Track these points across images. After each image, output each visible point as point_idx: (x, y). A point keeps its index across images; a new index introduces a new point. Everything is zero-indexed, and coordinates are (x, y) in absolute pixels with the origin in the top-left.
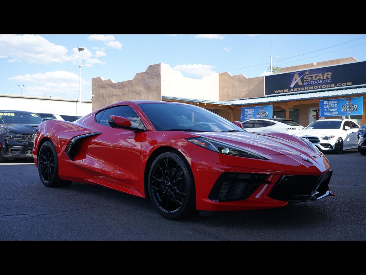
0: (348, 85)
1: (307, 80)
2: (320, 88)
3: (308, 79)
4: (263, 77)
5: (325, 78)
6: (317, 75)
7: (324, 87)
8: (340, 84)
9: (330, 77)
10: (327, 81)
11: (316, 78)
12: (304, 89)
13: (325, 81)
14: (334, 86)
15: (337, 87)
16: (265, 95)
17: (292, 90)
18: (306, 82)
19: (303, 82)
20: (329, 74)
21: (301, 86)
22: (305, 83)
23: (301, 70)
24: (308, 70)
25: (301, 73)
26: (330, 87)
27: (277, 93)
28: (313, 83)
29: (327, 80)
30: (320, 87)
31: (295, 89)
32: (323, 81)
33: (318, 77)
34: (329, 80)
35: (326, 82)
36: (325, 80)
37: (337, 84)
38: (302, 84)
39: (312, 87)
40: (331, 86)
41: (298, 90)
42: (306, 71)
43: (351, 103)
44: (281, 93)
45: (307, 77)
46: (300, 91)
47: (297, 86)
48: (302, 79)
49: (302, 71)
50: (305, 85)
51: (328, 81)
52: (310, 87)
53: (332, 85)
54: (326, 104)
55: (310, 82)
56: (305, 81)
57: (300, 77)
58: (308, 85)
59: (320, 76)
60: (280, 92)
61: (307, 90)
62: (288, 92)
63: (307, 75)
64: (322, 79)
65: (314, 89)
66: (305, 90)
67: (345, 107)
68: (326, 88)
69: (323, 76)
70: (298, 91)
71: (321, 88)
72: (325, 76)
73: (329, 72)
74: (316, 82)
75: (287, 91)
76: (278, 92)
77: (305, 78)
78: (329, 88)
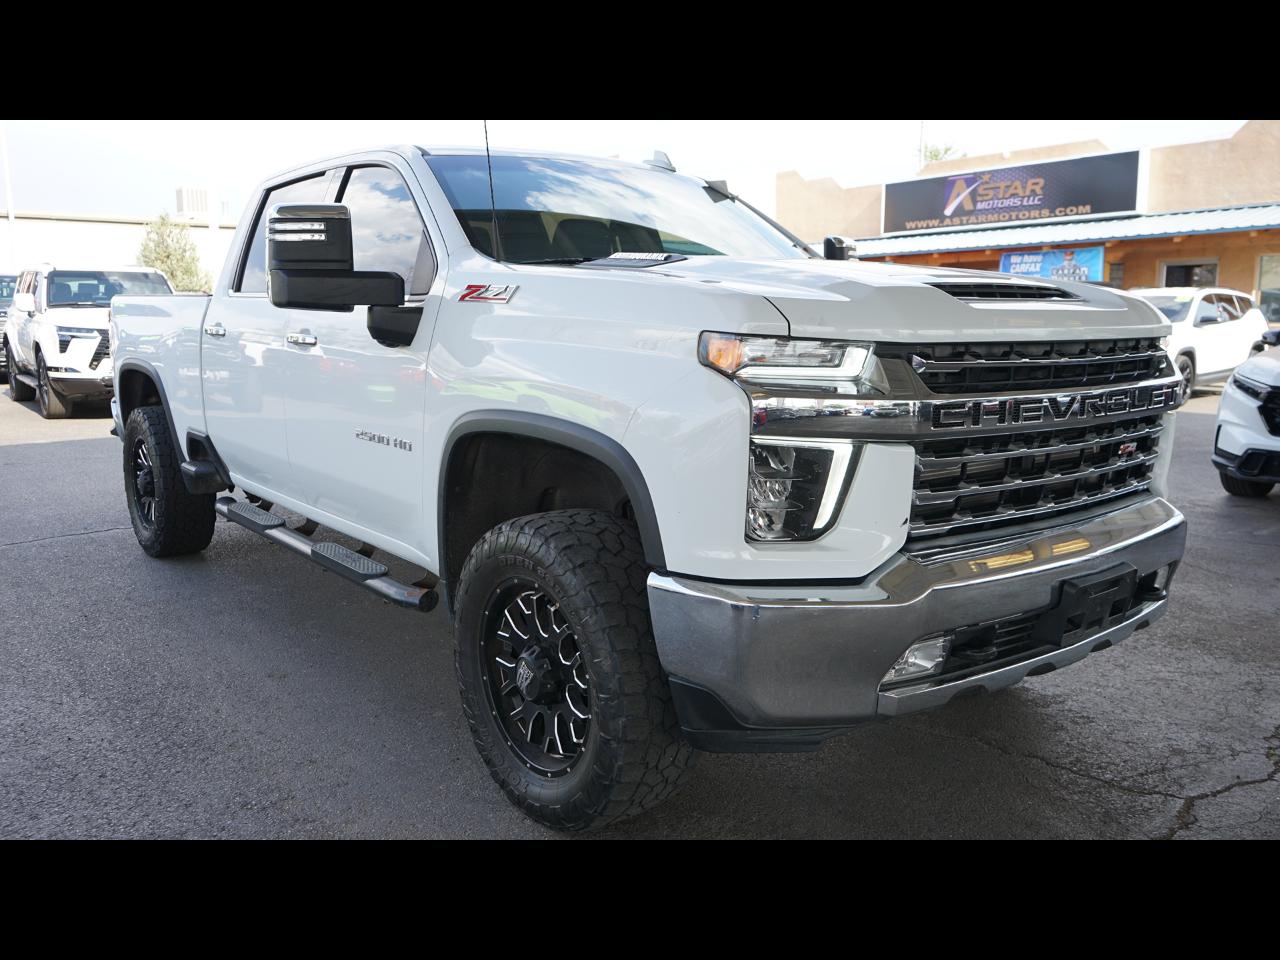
0: (1082, 214)
1: (986, 198)
2: (1014, 217)
3: (987, 195)
4: (880, 186)
5: (1028, 193)
6: (1009, 183)
7: (1024, 215)
8: (1063, 209)
9: (1039, 191)
10: (1034, 200)
11: (1005, 192)
12: (977, 219)
13: (1028, 201)
14: (1048, 214)
15: (1056, 216)
16: (885, 231)
17: (948, 221)
18: (982, 201)
19: (975, 202)
20: (1037, 184)
21: (970, 213)
22: (979, 204)
23: (972, 171)
24: (989, 172)
25: (971, 179)
26: (1037, 216)
27: (911, 229)
28: (1000, 205)
29: (1032, 198)
30: (1014, 215)
31: (954, 220)
32: (1022, 201)
33: (1011, 191)
34: (1037, 198)
35: (1031, 203)
36: (1029, 197)
37: (1055, 209)
38: (971, 208)
39: (996, 216)
40: (1040, 214)
41: (961, 221)
42: (983, 173)
43: (1073, 262)
44: (922, 228)
45: (985, 189)
46: (968, 224)
47: (960, 212)
48: (974, 195)
49: (975, 174)
50: (980, 210)
51: (1036, 202)
52: (990, 216)
53: (1043, 212)
54: (1016, 264)
55: (991, 202)
56: (979, 198)
57: (968, 187)
58: (987, 210)
59: (1016, 188)
60: (920, 226)
61: (982, 223)
62: (938, 227)
63: (987, 183)
64: (1021, 194)
65: (999, 221)
66: (978, 223)
67: (1060, 272)
68: (1029, 218)
69: (1024, 188)
70: (961, 224)
71: (1018, 219)
72: (1030, 187)
73: (1039, 177)
74: (1007, 203)
75: (936, 225)
76: (914, 226)
77: (981, 191)
78: (1035, 218)
